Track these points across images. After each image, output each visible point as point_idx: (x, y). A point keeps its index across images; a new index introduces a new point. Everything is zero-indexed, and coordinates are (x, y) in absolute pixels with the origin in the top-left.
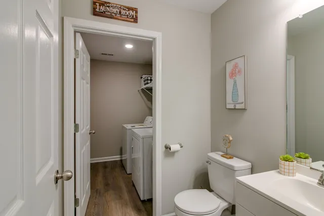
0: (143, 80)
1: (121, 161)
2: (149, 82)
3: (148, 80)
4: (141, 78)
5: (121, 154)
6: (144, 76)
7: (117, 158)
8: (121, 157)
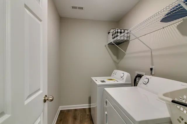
0: (111, 34)
1: (90, 109)
2: (119, 34)
3: (118, 32)
4: (109, 33)
5: (90, 102)
6: (112, 31)
7: (86, 106)
8: (90, 106)
